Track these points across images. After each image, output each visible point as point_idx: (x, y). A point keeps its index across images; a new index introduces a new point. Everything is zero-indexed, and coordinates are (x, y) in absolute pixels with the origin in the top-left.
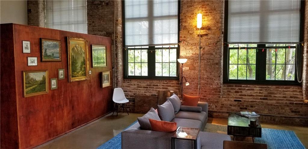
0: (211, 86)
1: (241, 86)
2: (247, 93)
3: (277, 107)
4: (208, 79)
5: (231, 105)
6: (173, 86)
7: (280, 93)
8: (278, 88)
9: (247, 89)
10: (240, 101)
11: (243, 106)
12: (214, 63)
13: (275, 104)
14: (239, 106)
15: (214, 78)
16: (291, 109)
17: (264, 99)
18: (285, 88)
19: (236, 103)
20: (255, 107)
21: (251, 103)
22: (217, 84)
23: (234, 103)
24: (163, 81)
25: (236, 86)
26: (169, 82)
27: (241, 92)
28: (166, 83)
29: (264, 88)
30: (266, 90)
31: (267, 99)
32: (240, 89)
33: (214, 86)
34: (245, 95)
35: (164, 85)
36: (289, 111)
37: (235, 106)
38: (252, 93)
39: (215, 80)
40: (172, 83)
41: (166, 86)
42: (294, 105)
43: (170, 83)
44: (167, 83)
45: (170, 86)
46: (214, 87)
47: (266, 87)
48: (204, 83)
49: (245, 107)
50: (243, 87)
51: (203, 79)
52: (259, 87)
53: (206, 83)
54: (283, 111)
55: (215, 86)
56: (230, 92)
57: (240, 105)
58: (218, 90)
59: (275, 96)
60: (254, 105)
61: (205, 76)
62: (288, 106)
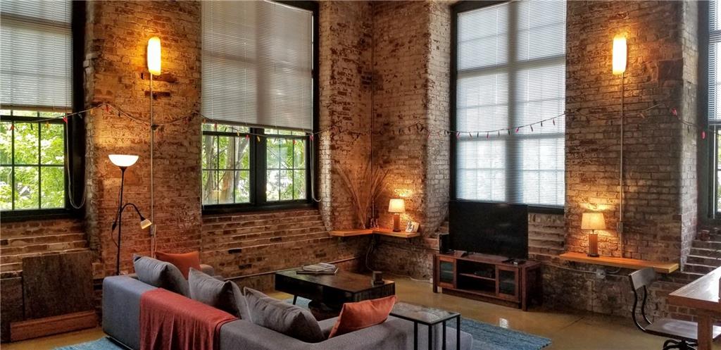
0: (181, 225)
1: (230, 219)
2: (245, 231)
3: (297, 251)
4: (172, 207)
5: (222, 264)
6: (62, 239)
7: (295, 225)
8: (289, 215)
9: (243, 222)
10: (239, 251)
11: (245, 261)
12: (186, 166)
13: (295, 246)
14: (237, 263)
15: (188, 204)
16: (315, 252)
17: (277, 240)
18: (299, 215)
19: (232, 256)
20: (264, 258)
21: (257, 253)
22: (195, 218)
23: (228, 258)
24: (24, 226)
25: (221, 220)
26: (46, 228)
27: (235, 231)
28: (36, 232)
29: (268, 217)
30: (273, 221)
31: (280, 239)
32: (230, 225)
33: (186, 224)
34: (244, 237)
35: (32, 240)
36: (313, 256)
37: (229, 264)
38: (253, 230)
39: (188, 207)
40: (55, 227)
41: (38, 240)
42: (319, 243)
43: (50, 230)
44: (40, 231)
45: (53, 239)
46: (188, 225)
47: (271, 217)
48: (164, 219)
49: (248, 262)
50: (235, 219)
51: (161, 209)
52: (261, 218)
53: (167, 220)
54: (306, 257)
55: (190, 224)
56: (213, 233)
57: (239, 262)
58: (197, 233)
59: (290, 232)
60: (263, 254)
61: (167, 201)
62: (311, 247)
